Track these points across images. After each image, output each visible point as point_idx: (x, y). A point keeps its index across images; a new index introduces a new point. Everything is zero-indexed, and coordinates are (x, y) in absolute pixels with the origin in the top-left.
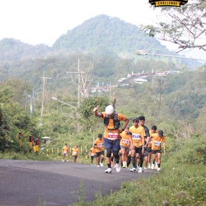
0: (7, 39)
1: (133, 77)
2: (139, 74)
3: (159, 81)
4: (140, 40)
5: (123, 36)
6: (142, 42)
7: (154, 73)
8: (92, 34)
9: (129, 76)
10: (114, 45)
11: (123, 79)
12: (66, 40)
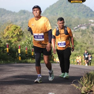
0: (22, 10)
1: (81, 26)
2: (83, 25)
3: (92, 28)
4: (83, 9)
5: (75, 8)
6: (84, 10)
7: (90, 24)
8: (61, 7)
9: (79, 26)
10: (71, 12)
11: (76, 27)
12: (49, 10)
